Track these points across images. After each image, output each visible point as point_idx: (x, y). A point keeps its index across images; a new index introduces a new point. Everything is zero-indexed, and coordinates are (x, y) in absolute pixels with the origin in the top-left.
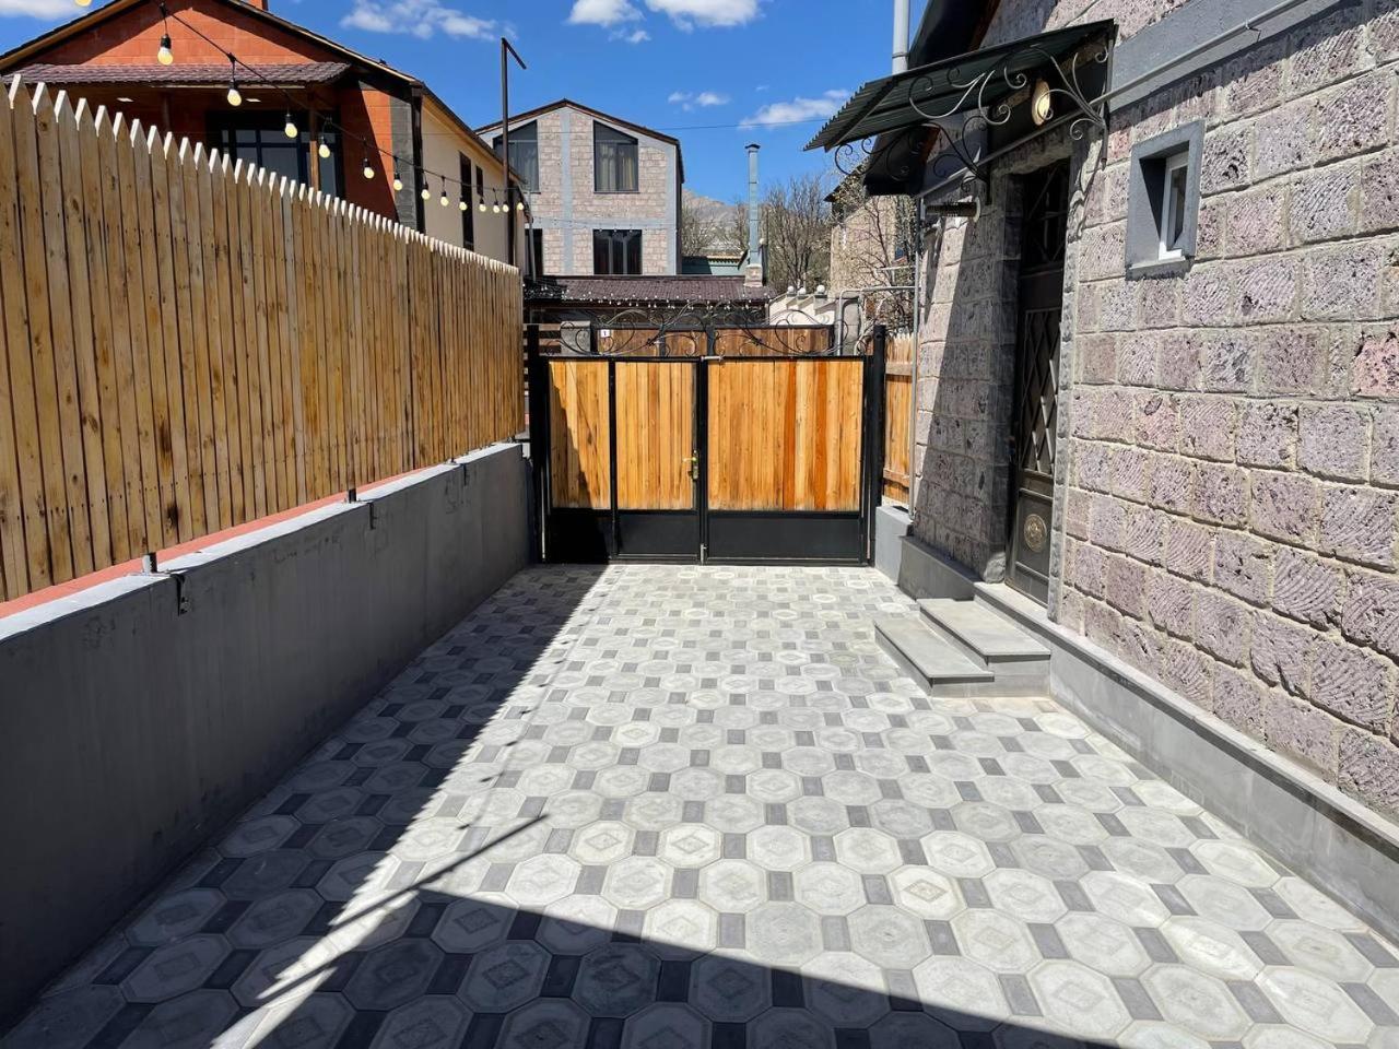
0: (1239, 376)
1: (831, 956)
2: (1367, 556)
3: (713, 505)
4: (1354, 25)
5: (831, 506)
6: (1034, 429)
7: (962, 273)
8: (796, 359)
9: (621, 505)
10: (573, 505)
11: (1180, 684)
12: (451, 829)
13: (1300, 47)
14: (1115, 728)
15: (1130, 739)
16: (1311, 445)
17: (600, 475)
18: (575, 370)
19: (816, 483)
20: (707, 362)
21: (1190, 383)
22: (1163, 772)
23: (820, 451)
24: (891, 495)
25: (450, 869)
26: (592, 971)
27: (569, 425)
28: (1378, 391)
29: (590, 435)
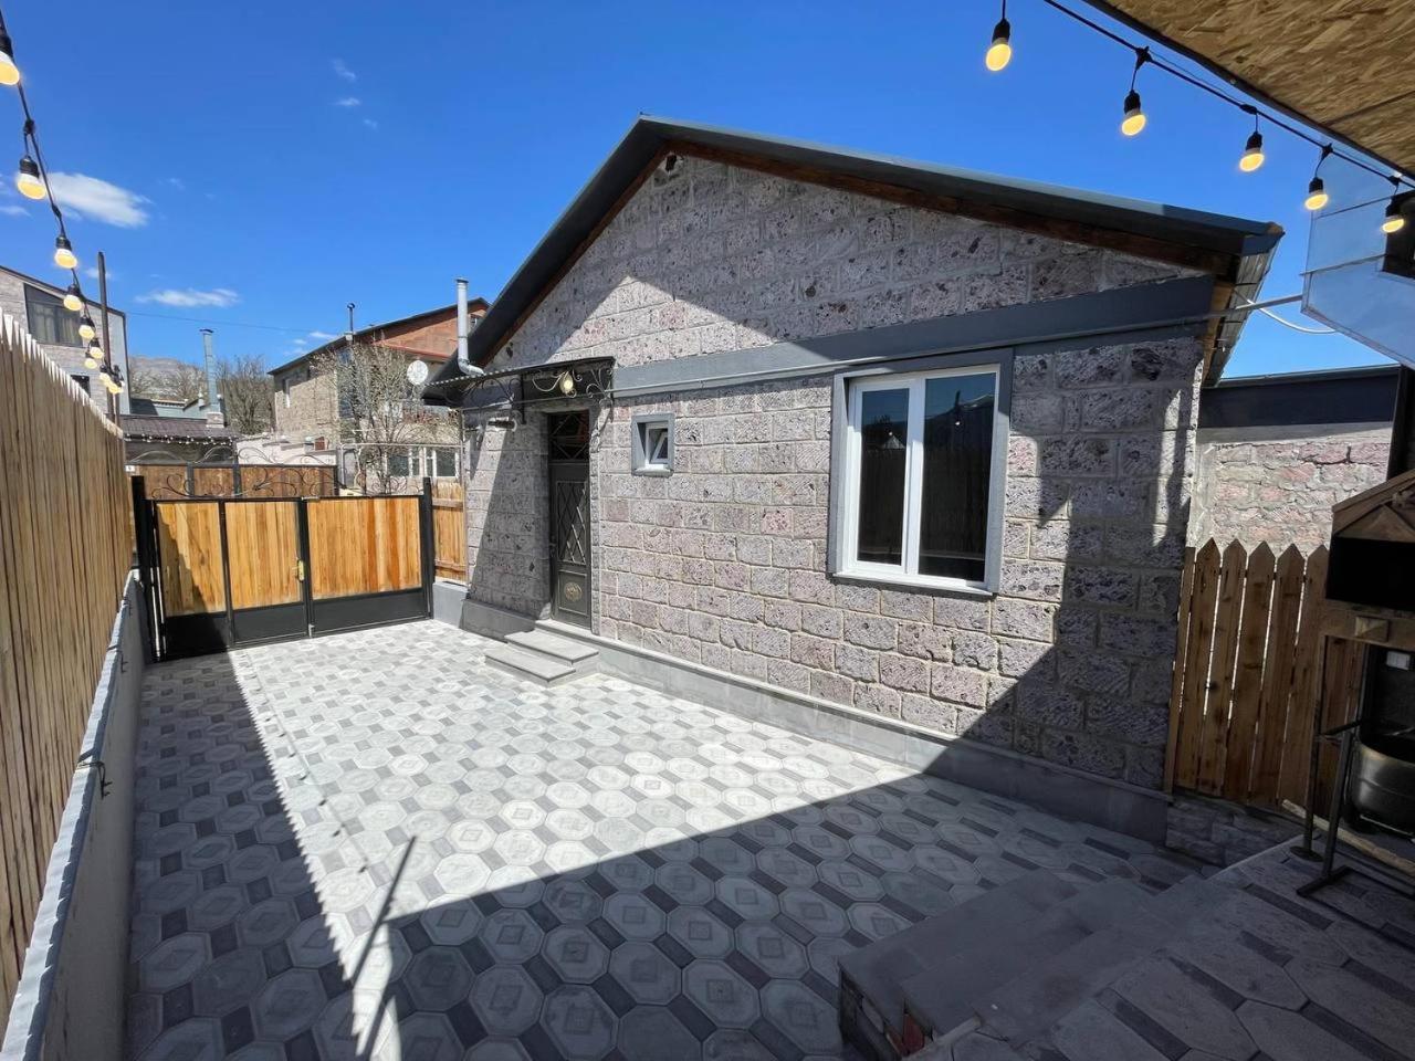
0: (705, 522)
1: (651, 833)
2: (774, 594)
3: (316, 596)
4: (752, 393)
5: (403, 586)
6: (568, 539)
7: (503, 456)
8: (373, 498)
9: (236, 606)
10: (188, 612)
11: (683, 654)
12: (355, 875)
13: (725, 395)
14: (646, 680)
15: (656, 683)
16: (745, 551)
17: (215, 587)
18: (184, 510)
19: (392, 573)
20: (305, 502)
21: (676, 524)
22: (678, 694)
23: (394, 553)
24: (442, 576)
25: (390, 899)
26: (556, 904)
27: (180, 552)
28: (773, 532)
29: (203, 558)
